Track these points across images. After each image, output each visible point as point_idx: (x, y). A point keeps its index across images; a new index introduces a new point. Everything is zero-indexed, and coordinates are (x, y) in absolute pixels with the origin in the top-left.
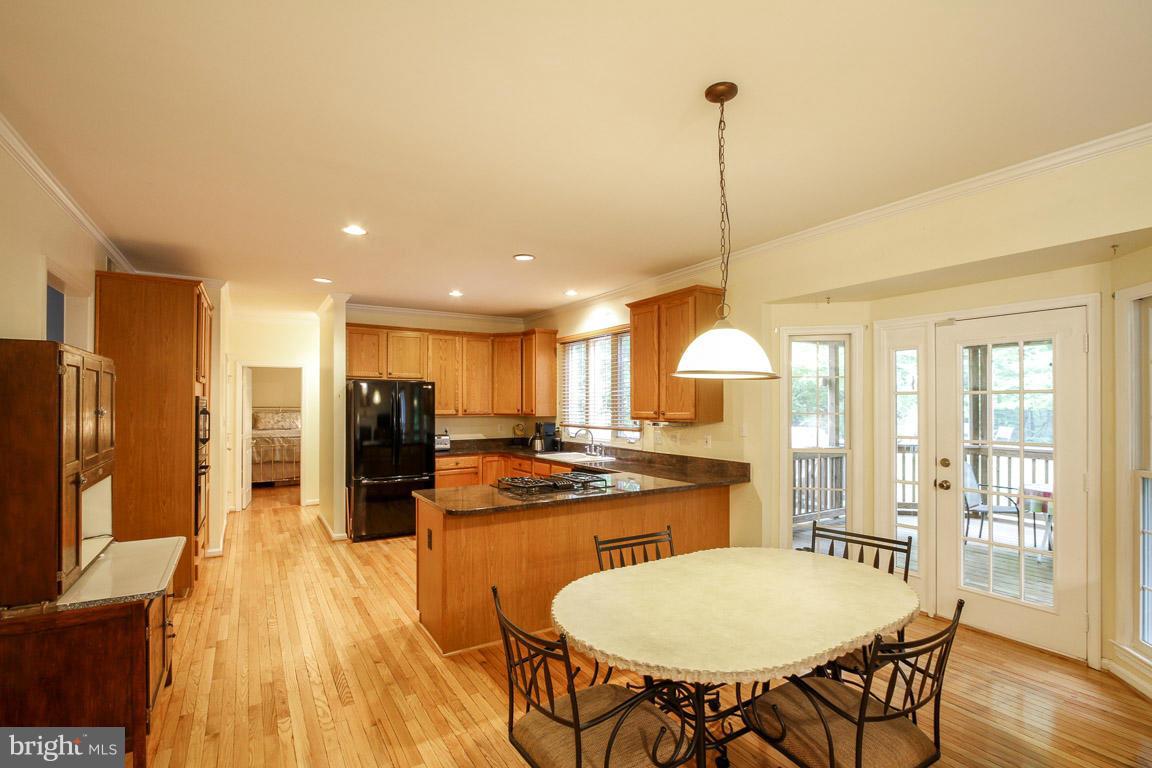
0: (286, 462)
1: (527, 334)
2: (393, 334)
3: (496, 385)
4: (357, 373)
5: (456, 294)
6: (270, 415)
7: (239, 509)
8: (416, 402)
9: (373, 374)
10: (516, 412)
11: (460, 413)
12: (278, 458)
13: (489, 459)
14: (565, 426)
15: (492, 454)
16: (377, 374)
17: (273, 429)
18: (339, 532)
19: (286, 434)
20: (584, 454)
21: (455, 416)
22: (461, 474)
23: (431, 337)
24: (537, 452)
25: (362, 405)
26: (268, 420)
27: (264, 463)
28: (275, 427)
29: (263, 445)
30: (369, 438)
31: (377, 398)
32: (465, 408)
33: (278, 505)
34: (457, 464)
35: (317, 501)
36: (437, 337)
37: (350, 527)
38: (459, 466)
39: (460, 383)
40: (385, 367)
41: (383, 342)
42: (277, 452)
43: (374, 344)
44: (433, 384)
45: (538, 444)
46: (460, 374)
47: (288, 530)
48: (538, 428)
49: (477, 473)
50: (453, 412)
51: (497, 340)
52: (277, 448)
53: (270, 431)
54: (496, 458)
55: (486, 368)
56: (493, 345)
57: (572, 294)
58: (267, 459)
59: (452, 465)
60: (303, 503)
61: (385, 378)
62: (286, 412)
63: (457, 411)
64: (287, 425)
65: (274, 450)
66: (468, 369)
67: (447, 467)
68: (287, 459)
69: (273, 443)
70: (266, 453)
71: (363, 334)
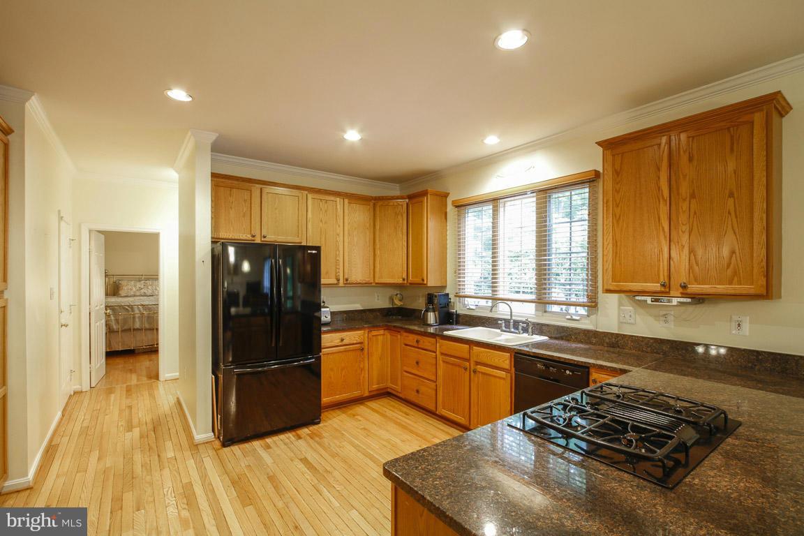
0: (146, 329)
1: (415, 198)
2: (268, 189)
3: (378, 252)
4: (223, 234)
5: (352, 136)
6: (132, 283)
7: (86, 387)
8: (288, 271)
9: (244, 236)
10: (400, 281)
11: (341, 283)
12: (137, 325)
13: (374, 333)
14: (460, 297)
15: (375, 327)
16: (249, 237)
17: (134, 296)
18: (203, 432)
19: (146, 301)
20: (498, 331)
21: (336, 285)
22: (346, 351)
23: (310, 196)
24: (431, 325)
25: (229, 273)
26: (128, 287)
27: (123, 331)
28: (138, 294)
29: (122, 314)
30: (237, 305)
31: (246, 267)
32: (346, 277)
33: (134, 380)
34: (342, 340)
35: (177, 374)
36: (317, 196)
37: (218, 426)
38: (345, 342)
39: (341, 249)
40: (258, 227)
41: (256, 200)
42: (137, 320)
43: (245, 201)
44: (318, 248)
45: (431, 318)
46: (342, 238)
47: (139, 425)
48: (430, 299)
49: (363, 349)
50: (333, 281)
51: (380, 203)
52: (137, 316)
53: (131, 299)
54: (382, 332)
55: (368, 233)
56: (374, 210)
57: (492, 141)
58: (125, 328)
59: (337, 342)
60: (162, 378)
61: (258, 240)
62: (148, 279)
63: (338, 280)
64: (149, 292)
65: (134, 318)
66: (349, 234)
67: (333, 344)
68: (147, 326)
69: (133, 311)
70: (125, 321)
71: (232, 188)
